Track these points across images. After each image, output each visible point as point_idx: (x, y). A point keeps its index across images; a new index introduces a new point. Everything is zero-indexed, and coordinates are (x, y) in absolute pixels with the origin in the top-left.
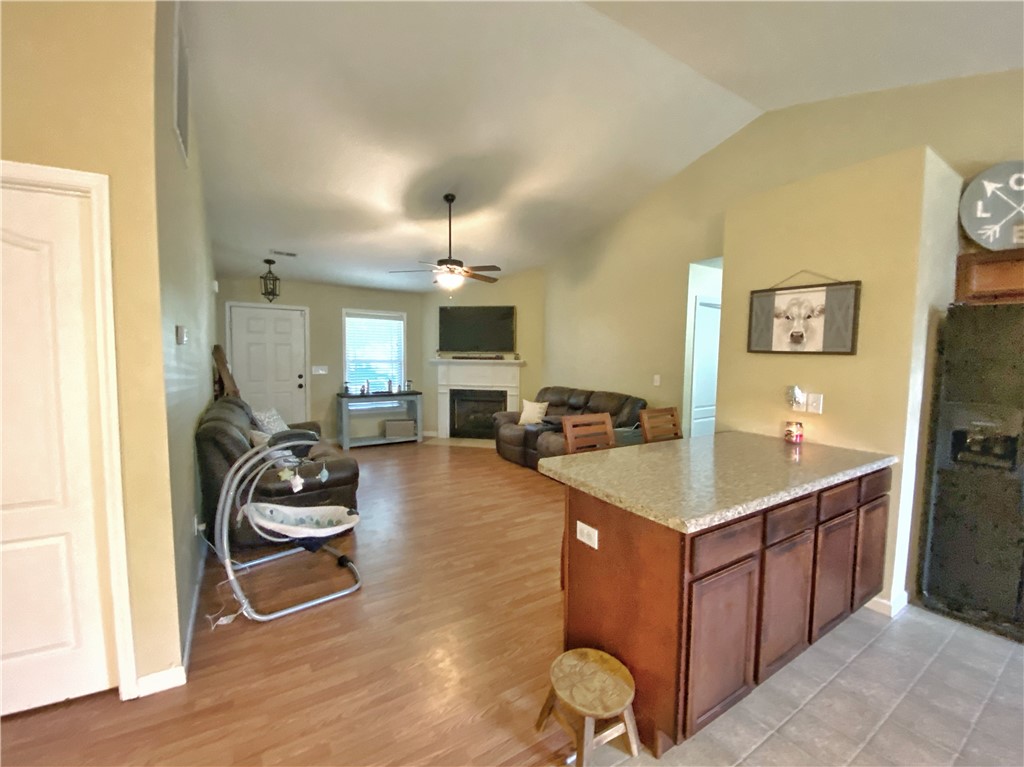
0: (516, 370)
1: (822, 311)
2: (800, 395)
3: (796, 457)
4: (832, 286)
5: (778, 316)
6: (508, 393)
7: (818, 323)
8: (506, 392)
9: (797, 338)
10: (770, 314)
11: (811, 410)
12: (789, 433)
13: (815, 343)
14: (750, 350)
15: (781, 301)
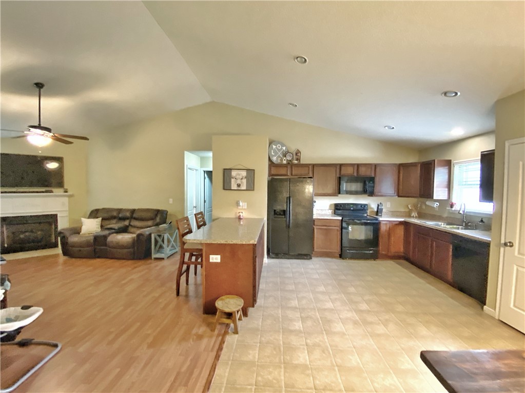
0: (66, 200)
1: (246, 177)
2: (241, 204)
3: (242, 223)
4: (248, 170)
5: (233, 178)
6: (58, 215)
7: (245, 181)
8: (56, 215)
9: (239, 185)
10: (230, 177)
11: (244, 208)
12: (240, 216)
13: (244, 187)
14: (224, 189)
15: (234, 173)
